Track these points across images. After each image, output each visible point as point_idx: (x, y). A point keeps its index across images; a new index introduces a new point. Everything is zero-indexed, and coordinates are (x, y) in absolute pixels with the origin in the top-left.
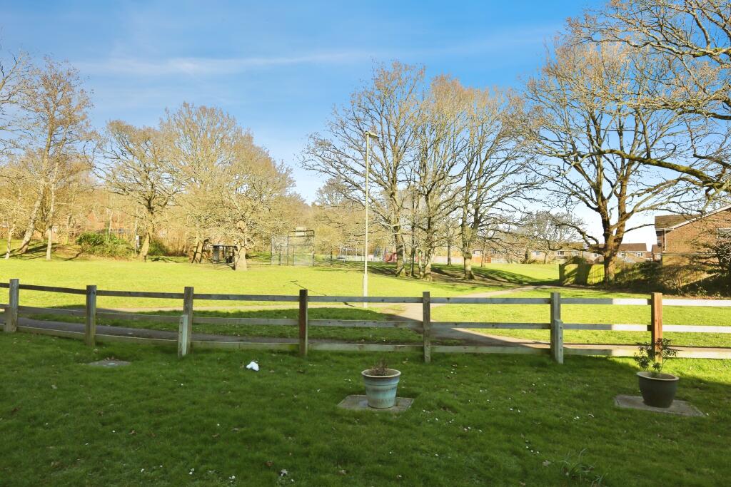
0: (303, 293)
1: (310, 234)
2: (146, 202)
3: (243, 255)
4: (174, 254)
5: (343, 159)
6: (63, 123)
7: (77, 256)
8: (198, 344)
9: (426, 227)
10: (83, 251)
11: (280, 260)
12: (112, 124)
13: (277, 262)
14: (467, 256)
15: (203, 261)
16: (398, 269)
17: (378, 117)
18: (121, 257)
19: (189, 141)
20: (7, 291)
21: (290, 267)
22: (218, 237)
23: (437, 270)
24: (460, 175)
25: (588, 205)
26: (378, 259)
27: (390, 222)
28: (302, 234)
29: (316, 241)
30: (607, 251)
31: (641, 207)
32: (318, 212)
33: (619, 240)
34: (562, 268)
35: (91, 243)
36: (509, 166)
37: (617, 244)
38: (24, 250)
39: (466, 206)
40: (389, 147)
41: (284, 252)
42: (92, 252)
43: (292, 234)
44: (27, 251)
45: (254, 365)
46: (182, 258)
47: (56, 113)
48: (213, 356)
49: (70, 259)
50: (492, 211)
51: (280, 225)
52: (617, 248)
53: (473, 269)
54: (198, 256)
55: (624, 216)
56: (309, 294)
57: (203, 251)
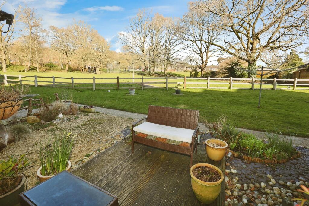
0: (118, 77)
1: (119, 63)
2: (65, 53)
3: (98, 70)
4: (74, 70)
5: (128, 39)
6: (34, 26)
7: (45, 71)
8: (97, 88)
9: (153, 61)
10: (47, 69)
11: (110, 71)
12: (50, 27)
13: (109, 72)
14: (165, 70)
15: (85, 72)
16: (145, 73)
17: (138, 26)
18: (59, 71)
19: (77, 32)
20: (52, 79)
21: (113, 73)
22: (89, 64)
23: (157, 73)
24: (163, 45)
25: (198, 55)
26: (140, 71)
27: (142, 59)
28: (116, 63)
29: (120, 65)
30: (202, 68)
31: (212, 55)
32: (121, 56)
33: (205, 65)
34: (191, 73)
35: (50, 67)
36: (177, 42)
37: (205, 66)
38: (29, 69)
39: (165, 54)
40: (142, 36)
41: (111, 69)
42: (50, 70)
43: (113, 63)
44: (30, 70)
45: (109, 91)
46: (78, 71)
47: (31, 23)
48: (101, 90)
49: (44, 72)
50: (173, 56)
51: (109, 60)
52: (205, 67)
53: (167, 73)
54: (83, 70)
55: (207, 58)
56: (119, 77)
57: (85, 69)
